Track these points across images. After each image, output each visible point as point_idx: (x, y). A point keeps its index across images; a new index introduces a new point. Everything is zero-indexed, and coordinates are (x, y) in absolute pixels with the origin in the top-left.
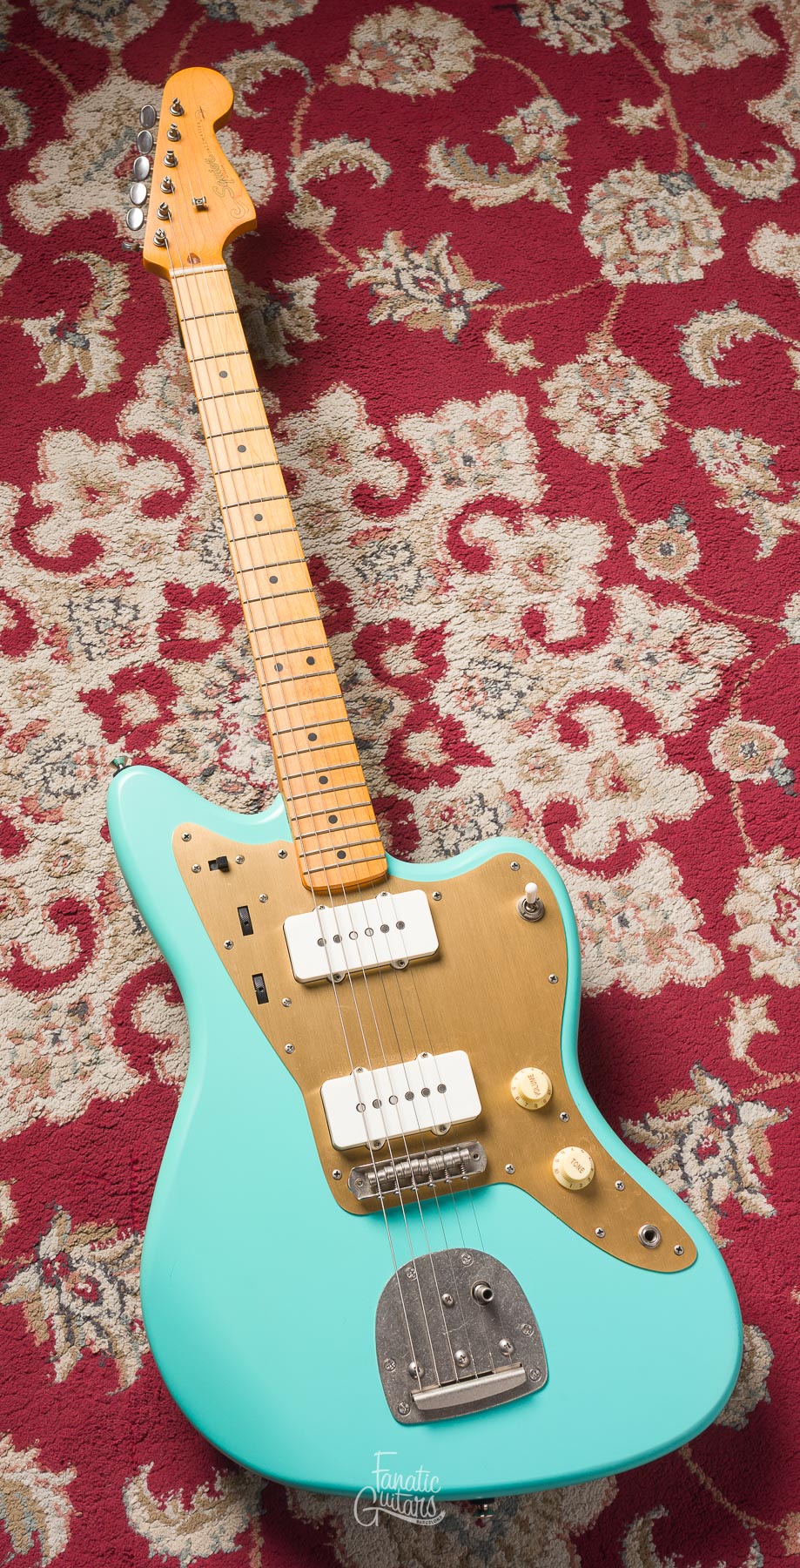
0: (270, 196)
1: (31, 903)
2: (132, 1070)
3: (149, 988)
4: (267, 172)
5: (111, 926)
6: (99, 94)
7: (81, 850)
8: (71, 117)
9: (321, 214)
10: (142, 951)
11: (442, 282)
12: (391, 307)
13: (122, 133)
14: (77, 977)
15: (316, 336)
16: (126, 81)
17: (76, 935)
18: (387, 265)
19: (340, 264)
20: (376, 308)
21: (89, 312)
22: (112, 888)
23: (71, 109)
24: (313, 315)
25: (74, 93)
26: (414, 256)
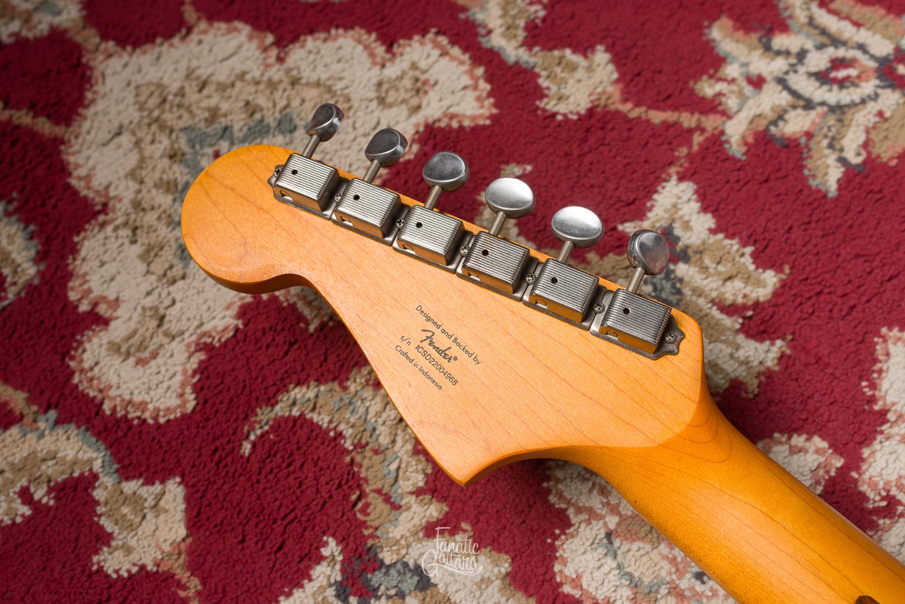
0: (491, 94)
4: (453, 58)
6: (100, 105)
8: (82, 172)
9: (590, 69)
11: (858, 54)
12: (831, 146)
13: (183, 144)
15: (771, 279)
16: (126, 58)
18: (757, 82)
19: (691, 131)
20: (809, 163)
21: (378, 507)
23: (72, 159)
24: (733, 245)
25: (59, 130)
26: (780, 41)
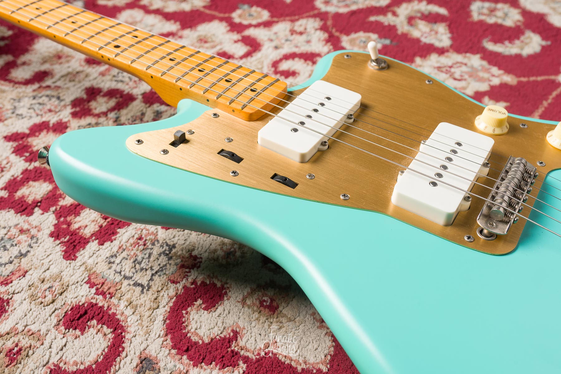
1: (43, 331)
2: (226, 369)
3: (186, 313)
5: (122, 302)
7: (59, 277)
10: (160, 298)
14: (123, 348)
17: (98, 324)
22: (103, 280)
